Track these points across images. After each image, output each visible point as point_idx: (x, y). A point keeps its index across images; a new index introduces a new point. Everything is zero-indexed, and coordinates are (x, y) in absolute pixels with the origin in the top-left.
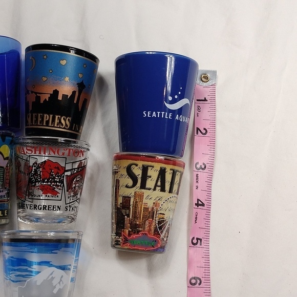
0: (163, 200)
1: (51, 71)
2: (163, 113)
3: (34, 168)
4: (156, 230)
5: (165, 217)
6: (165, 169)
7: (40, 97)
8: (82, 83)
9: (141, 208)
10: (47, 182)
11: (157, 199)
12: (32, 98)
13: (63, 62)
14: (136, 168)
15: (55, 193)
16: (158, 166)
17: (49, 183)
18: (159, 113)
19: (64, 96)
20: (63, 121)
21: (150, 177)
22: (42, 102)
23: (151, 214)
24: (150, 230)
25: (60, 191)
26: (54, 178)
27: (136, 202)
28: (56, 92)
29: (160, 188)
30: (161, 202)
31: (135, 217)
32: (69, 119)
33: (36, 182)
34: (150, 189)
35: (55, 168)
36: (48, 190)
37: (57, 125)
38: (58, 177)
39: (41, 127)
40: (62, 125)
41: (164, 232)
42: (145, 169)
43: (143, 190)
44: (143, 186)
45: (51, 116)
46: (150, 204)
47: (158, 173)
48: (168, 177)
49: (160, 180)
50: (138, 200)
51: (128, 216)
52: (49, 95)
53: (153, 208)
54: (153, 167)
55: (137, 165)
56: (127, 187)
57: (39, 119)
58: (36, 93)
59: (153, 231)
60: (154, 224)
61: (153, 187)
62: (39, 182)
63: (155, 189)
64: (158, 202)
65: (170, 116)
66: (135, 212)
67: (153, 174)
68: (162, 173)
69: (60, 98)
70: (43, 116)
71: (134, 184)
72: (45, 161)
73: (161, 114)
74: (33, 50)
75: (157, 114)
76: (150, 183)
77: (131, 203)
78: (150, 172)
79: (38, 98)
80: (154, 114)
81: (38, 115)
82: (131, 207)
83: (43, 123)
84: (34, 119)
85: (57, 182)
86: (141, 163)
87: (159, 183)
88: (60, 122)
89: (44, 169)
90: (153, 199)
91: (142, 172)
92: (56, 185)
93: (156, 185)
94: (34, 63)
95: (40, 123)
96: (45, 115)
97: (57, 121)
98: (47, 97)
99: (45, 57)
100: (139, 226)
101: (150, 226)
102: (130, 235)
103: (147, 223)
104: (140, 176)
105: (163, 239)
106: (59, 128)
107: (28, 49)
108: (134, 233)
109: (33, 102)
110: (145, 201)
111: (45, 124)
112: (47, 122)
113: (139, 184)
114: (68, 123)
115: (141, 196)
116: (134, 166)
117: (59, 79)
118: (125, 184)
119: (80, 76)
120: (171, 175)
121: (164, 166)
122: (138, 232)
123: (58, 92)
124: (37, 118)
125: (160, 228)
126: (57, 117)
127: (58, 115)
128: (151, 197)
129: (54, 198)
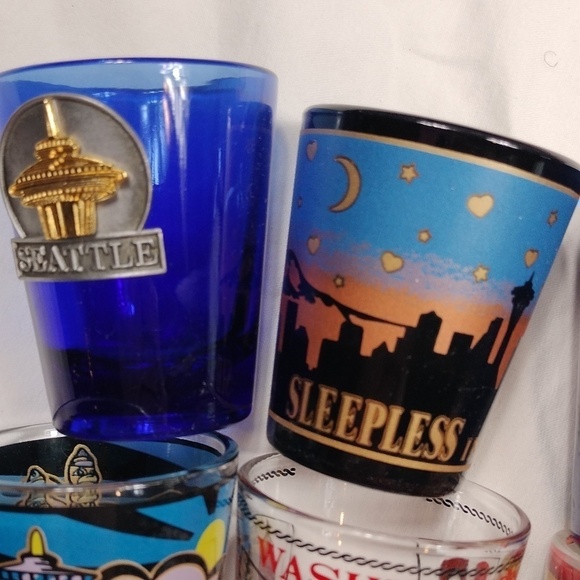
1: (424, 236)
7: (360, 331)
12: (323, 325)
19: (460, 340)
20: (435, 435)
22: (367, 350)
28: (431, 323)
32: (457, 427)
37: (414, 448)
39: (348, 448)
40: (431, 448)
45: (397, 412)
52: (401, 333)
58: (346, 311)
69: (442, 346)
70: (365, 408)
74: (344, 127)
79: (352, 334)
81: (341, 400)
83: (359, 436)
84: (323, 409)
88: (426, 438)
95: (347, 431)
96: (373, 406)
97: (414, 433)
98: (391, 337)
106: (421, 459)
107: (318, 118)
109: (326, 343)
111: (365, 439)
112: (377, 435)
114: (451, 439)
117: (451, 271)
119: (530, 258)
124: (335, 407)
126: (417, 417)
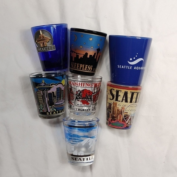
0: (127, 106)
1: (85, 43)
2: (127, 66)
3: (78, 92)
4: (123, 119)
5: (128, 114)
6: (127, 92)
8: (99, 48)
9: (116, 109)
10: (85, 99)
11: (123, 106)
12: (74, 55)
13: (91, 39)
14: (114, 91)
15: (88, 104)
16: (124, 91)
17: (86, 100)
18: (125, 66)
19: (90, 56)
20: (89, 68)
21: (120, 96)
22: (79, 58)
23: (121, 112)
24: (120, 119)
25: (90, 103)
26: (88, 97)
27: (114, 107)
28: (87, 54)
29: (125, 101)
30: (125, 107)
31: (113, 113)
33: (79, 99)
34: (120, 101)
35: (88, 92)
36: (85, 102)
37: (86, 69)
38: (89, 96)
39: (78, 70)
40: (89, 69)
41: (128, 120)
42: (117, 92)
43: (117, 102)
44: (117, 100)
45: (84, 65)
46: (120, 108)
47: (123, 94)
48: (129, 96)
49: (125, 97)
50: (115, 106)
51: (111, 113)
53: (121, 110)
54: (121, 91)
55: (114, 90)
56: (110, 99)
57: (78, 66)
58: (77, 53)
59: (122, 120)
60: (122, 117)
61: (121, 100)
62: (81, 99)
63: (122, 101)
64: (124, 107)
65: (131, 68)
66: (113, 111)
67: (121, 94)
68: (126, 94)
69: (88, 57)
70: (80, 65)
71: (113, 99)
72: (84, 90)
73: (126, 67)
75: (124, 67)
76: (120, 98)
77: (112, 107)
78: (120, 94)
79: (78, 56)
80: (123, 67)
81: (77, 64)
82: (112, 108)
83: (79, 68)
84: (75, 66)
85: (89, 99)
86: (116, 89)
87: (124, 99)
88: (88, 68)
89: (83, 93)
90: (122, 106)
91: (116, 93)
92: (88, 100)
93: (123, 100)
94: (76, 38)
95: (78, 68)
96: (81, 65)
97: (86, 68)
98: (82, 56)
99: (82, 36)
100: (115, 117)
101: (120, 118)
102: (111, 121)
103: (119, 116)
104: (115, 95)
105: (127, 123)
106: (87, 71)
107: (72, 29)
108: (113, 120)
109: (75, 58)
110: (117, 106)
111: (80, 69)
112: (82, 68)
113: (115, 99)
114: (91, 68)
115: (116, 104)
116: (112, 90)
117: (88, 47)
118: (110, 98)
119: (99, 45)
120: (131, 95)
121: (126, 90)
122: (115, 120)
123: (88, 54)
124: (76, 65)
125: (126, 119)
126: (86, 66)
127: (87, 65)
128: (120, 105)
129: (87, 106)
